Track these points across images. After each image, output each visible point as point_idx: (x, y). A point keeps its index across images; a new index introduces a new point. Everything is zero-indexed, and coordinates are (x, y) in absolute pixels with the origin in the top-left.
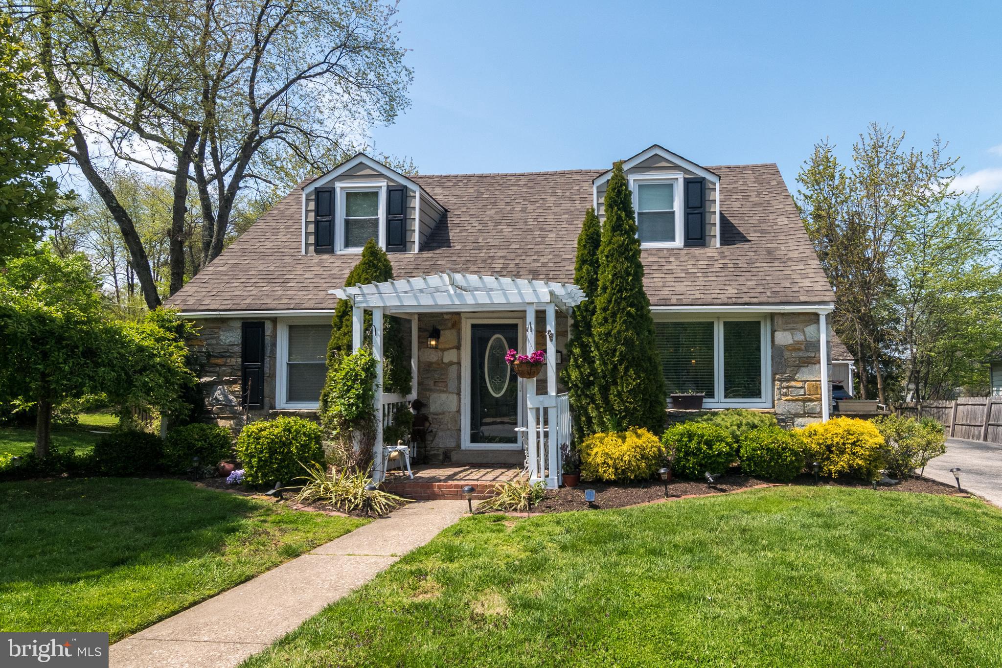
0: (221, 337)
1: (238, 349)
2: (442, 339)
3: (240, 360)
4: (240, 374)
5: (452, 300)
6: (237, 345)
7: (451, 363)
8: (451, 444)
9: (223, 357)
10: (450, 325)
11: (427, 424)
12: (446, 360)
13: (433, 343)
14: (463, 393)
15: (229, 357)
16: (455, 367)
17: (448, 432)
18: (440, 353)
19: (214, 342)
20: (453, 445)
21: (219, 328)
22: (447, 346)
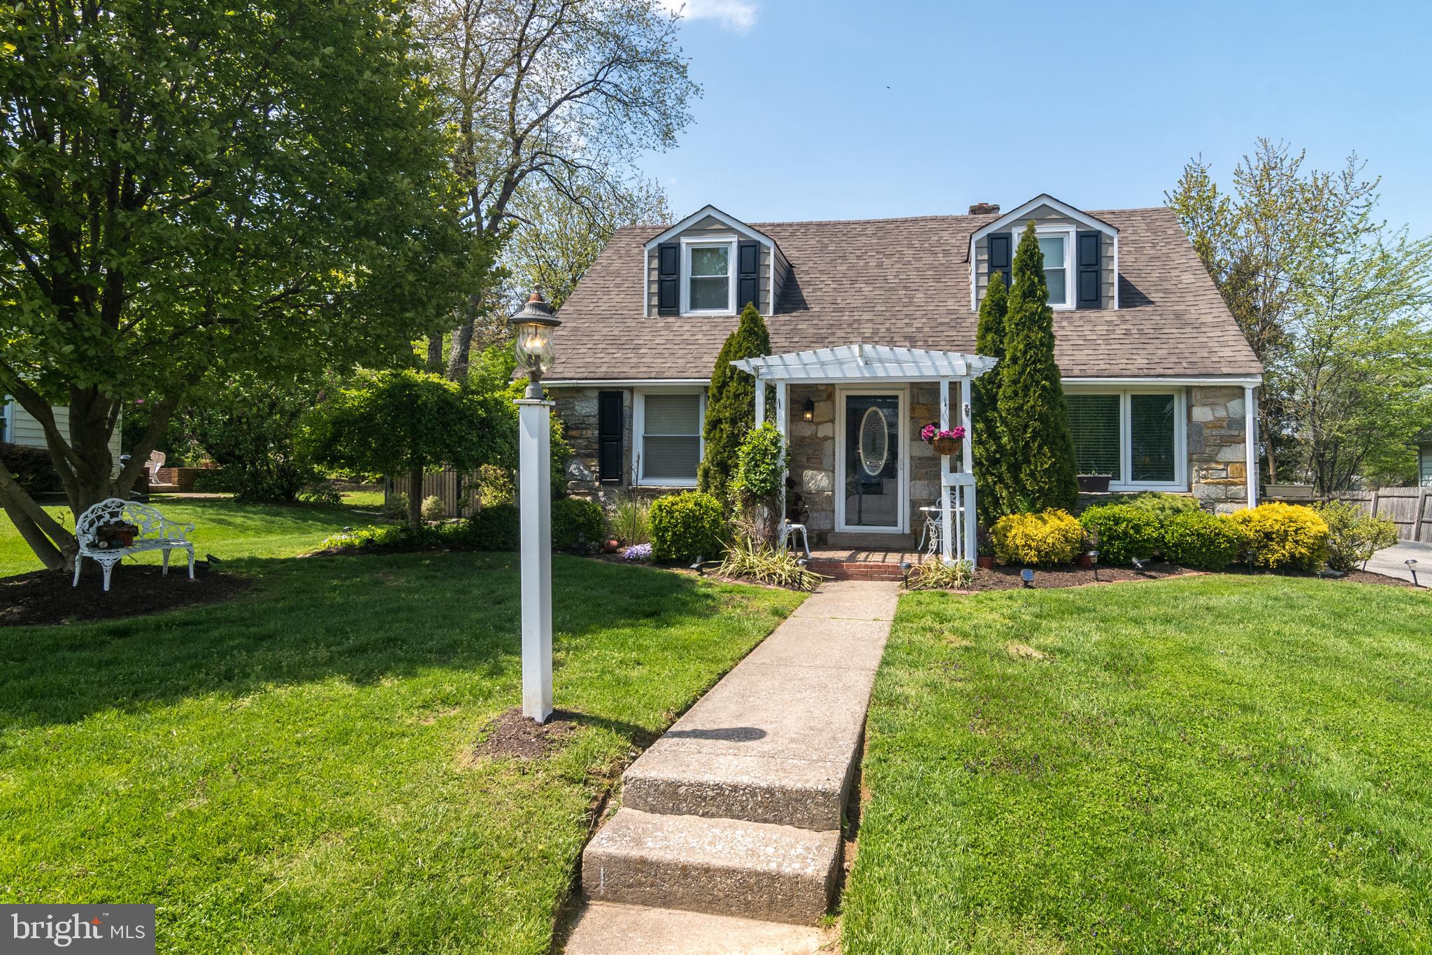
0: (577, 408)
1: (594, 420)
2: (816, 411)
3: (596, 432)
4: (596, 446)
5: (861, 372)
6: (594, 416)
7: (826, 438)
8: (825, 525)
9: (578, 428)
10: (824, 396)
11: (800, 504)
12: (820, 435)
13: (809, 416)
14: (836, 471)
15: (584, 429)
16: (830, 441)
17: (823, 513)
18: (814, 427)
19: (569, 412)
20: (828, 527)
21: (573, 397)
22: (821, 419)
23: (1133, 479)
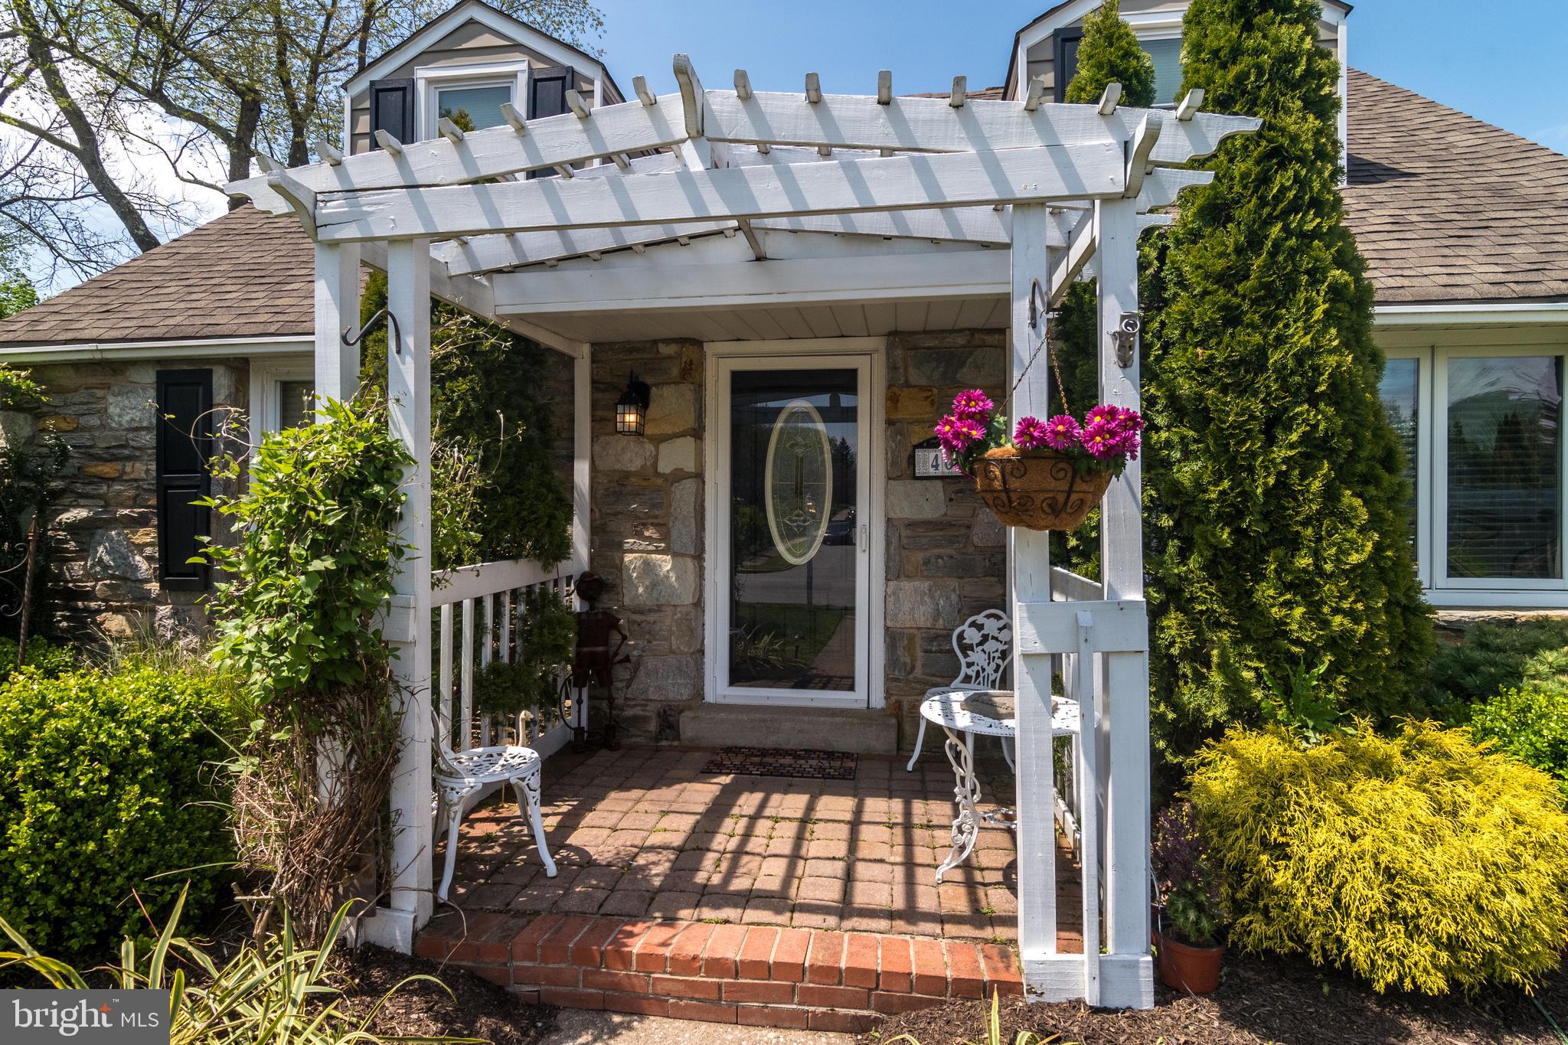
0: (112, 410)
1: (148, 439)
2: (653, 411)
3: (153, 467)
4: (153, 502)
6: (147, 429)
7: (679, 476)
8: (677, 691)
9: (115, 459)
10: (675, 371)
11: (616, 638)
12: (664, 467)
13: (631, 418)
14: (708, 556)
15: (129, 458)
16: (689, 485)
17: (671, 660)
18: (650, 447)
19: (94, 421)
20: (685, 693)
21: (108, 387)
22: (668, 429)
23: (1453, 571)
